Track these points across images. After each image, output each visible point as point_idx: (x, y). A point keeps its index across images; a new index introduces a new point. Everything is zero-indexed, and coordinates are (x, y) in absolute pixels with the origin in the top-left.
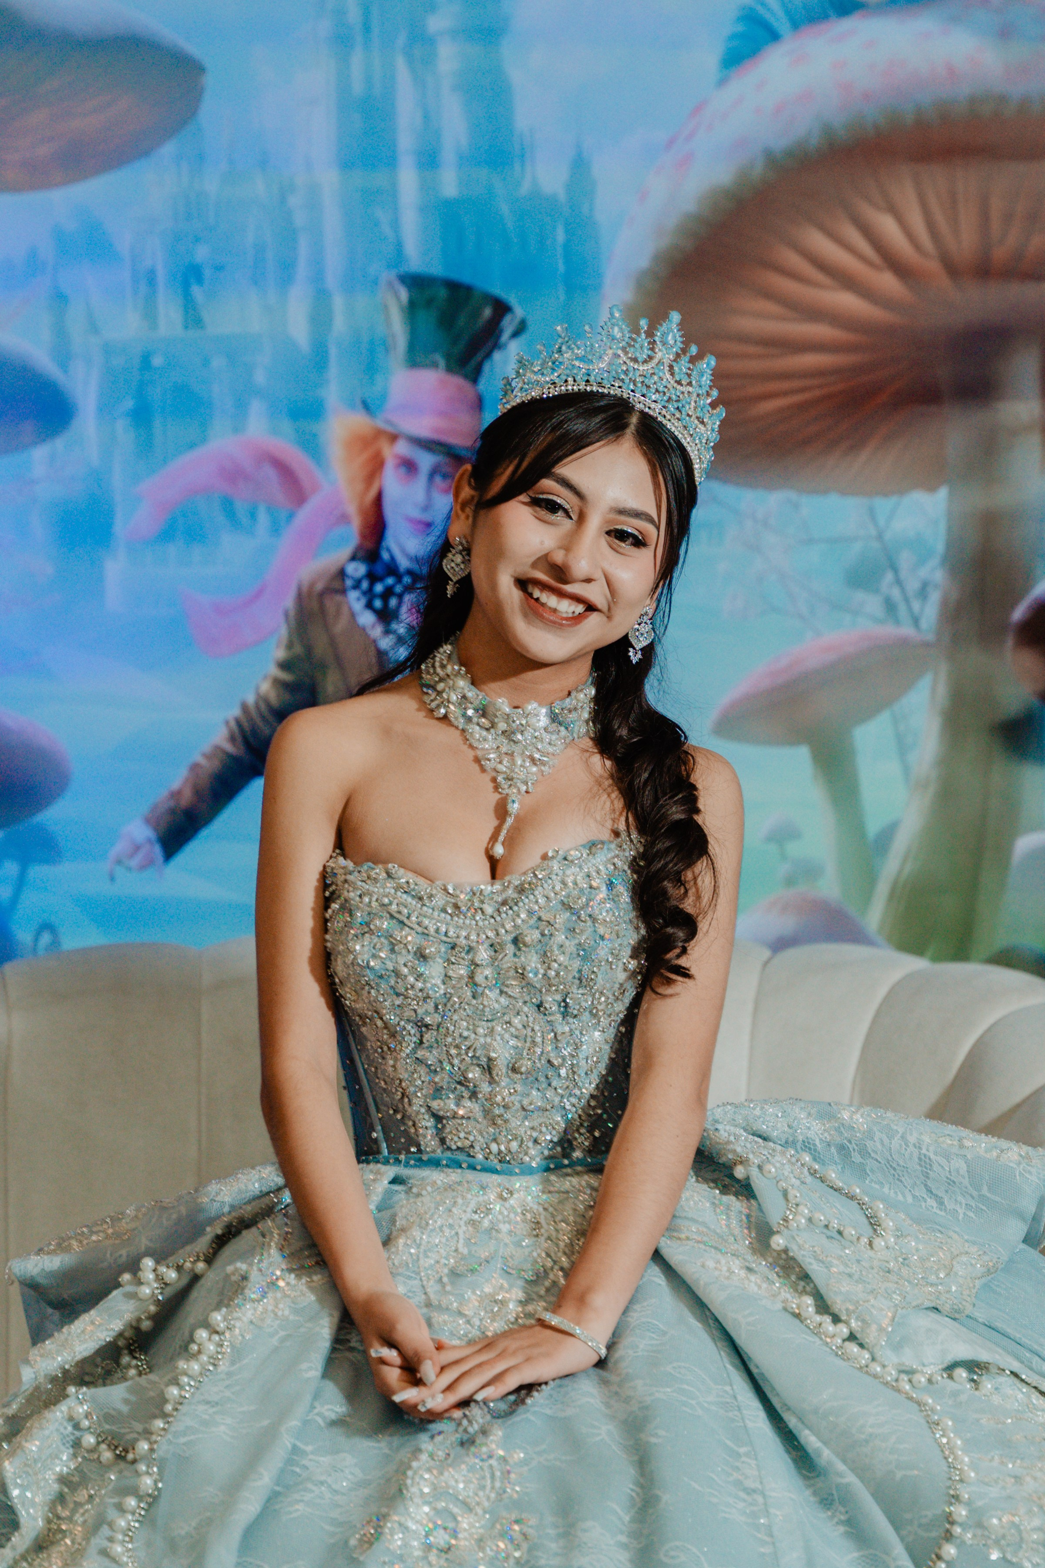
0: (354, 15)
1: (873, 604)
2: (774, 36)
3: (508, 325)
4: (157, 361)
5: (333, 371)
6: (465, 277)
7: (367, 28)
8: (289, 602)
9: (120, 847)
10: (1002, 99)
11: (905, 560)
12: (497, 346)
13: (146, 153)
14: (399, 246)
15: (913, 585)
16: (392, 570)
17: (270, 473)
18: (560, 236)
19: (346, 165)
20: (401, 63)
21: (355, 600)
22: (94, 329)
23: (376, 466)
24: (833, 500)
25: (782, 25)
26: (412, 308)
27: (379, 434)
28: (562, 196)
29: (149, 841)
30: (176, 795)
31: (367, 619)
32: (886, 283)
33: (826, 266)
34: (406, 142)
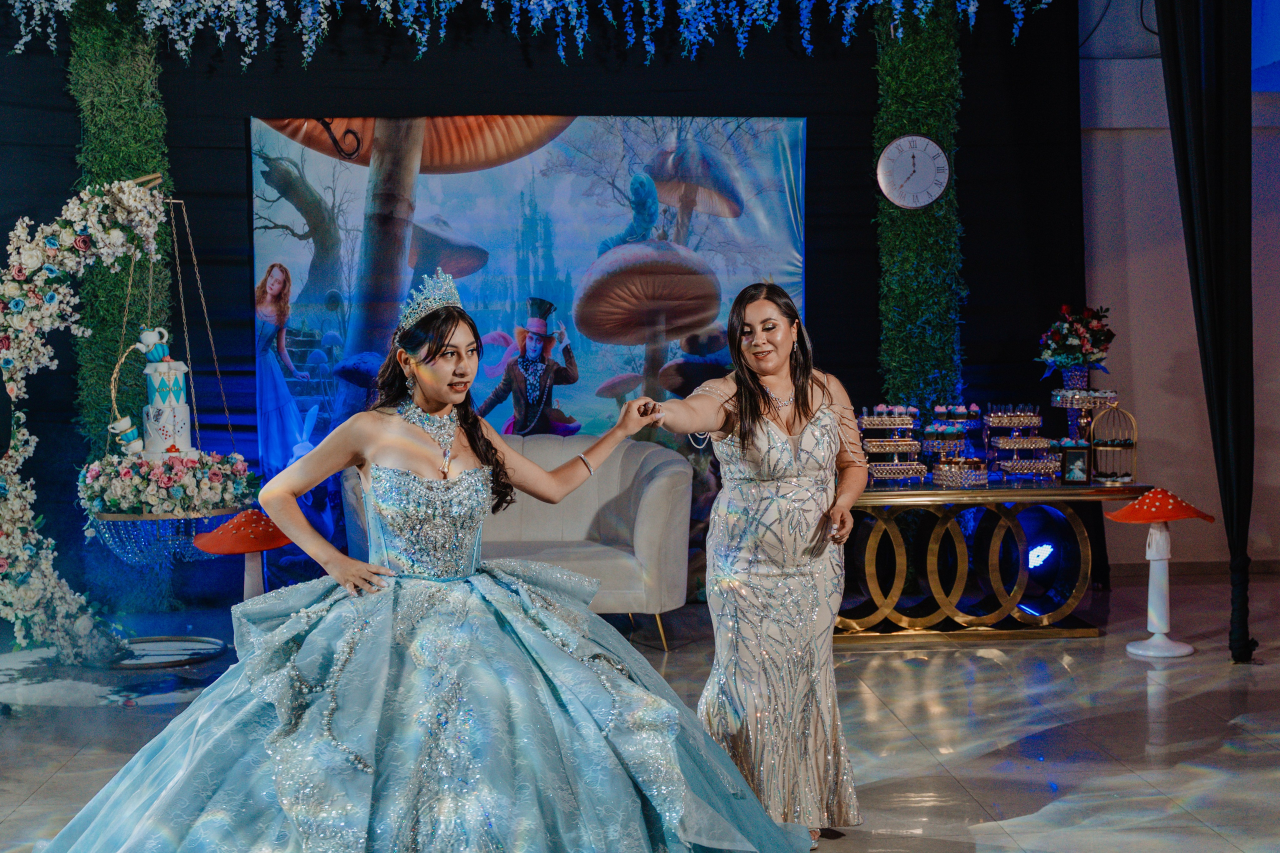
0: (520, 242)
1: (630, 368)
2: (610, 248)
3: (553, 308)
5: (516, 319)
6: (544, 298)
7: (523, 245)
8: (506, 367)
10: (657, 262)
11: (637, 360)
12: (550, 313)
13: (475, 271)
15: (638, 364)
16: (528, 360)
17: (502, 339)
18: (564, 290)
19: (518, 274)
20: (530, 253)
21: (520, 367)
23: (525, 338)
24: (622, 346)
25: (611, 246)
26: (532, 305)
27: (525, 331)
28: (565, 280)
31: (522, 370)
32: (633, 300)
33: (619, 296)
34: (531, 269)
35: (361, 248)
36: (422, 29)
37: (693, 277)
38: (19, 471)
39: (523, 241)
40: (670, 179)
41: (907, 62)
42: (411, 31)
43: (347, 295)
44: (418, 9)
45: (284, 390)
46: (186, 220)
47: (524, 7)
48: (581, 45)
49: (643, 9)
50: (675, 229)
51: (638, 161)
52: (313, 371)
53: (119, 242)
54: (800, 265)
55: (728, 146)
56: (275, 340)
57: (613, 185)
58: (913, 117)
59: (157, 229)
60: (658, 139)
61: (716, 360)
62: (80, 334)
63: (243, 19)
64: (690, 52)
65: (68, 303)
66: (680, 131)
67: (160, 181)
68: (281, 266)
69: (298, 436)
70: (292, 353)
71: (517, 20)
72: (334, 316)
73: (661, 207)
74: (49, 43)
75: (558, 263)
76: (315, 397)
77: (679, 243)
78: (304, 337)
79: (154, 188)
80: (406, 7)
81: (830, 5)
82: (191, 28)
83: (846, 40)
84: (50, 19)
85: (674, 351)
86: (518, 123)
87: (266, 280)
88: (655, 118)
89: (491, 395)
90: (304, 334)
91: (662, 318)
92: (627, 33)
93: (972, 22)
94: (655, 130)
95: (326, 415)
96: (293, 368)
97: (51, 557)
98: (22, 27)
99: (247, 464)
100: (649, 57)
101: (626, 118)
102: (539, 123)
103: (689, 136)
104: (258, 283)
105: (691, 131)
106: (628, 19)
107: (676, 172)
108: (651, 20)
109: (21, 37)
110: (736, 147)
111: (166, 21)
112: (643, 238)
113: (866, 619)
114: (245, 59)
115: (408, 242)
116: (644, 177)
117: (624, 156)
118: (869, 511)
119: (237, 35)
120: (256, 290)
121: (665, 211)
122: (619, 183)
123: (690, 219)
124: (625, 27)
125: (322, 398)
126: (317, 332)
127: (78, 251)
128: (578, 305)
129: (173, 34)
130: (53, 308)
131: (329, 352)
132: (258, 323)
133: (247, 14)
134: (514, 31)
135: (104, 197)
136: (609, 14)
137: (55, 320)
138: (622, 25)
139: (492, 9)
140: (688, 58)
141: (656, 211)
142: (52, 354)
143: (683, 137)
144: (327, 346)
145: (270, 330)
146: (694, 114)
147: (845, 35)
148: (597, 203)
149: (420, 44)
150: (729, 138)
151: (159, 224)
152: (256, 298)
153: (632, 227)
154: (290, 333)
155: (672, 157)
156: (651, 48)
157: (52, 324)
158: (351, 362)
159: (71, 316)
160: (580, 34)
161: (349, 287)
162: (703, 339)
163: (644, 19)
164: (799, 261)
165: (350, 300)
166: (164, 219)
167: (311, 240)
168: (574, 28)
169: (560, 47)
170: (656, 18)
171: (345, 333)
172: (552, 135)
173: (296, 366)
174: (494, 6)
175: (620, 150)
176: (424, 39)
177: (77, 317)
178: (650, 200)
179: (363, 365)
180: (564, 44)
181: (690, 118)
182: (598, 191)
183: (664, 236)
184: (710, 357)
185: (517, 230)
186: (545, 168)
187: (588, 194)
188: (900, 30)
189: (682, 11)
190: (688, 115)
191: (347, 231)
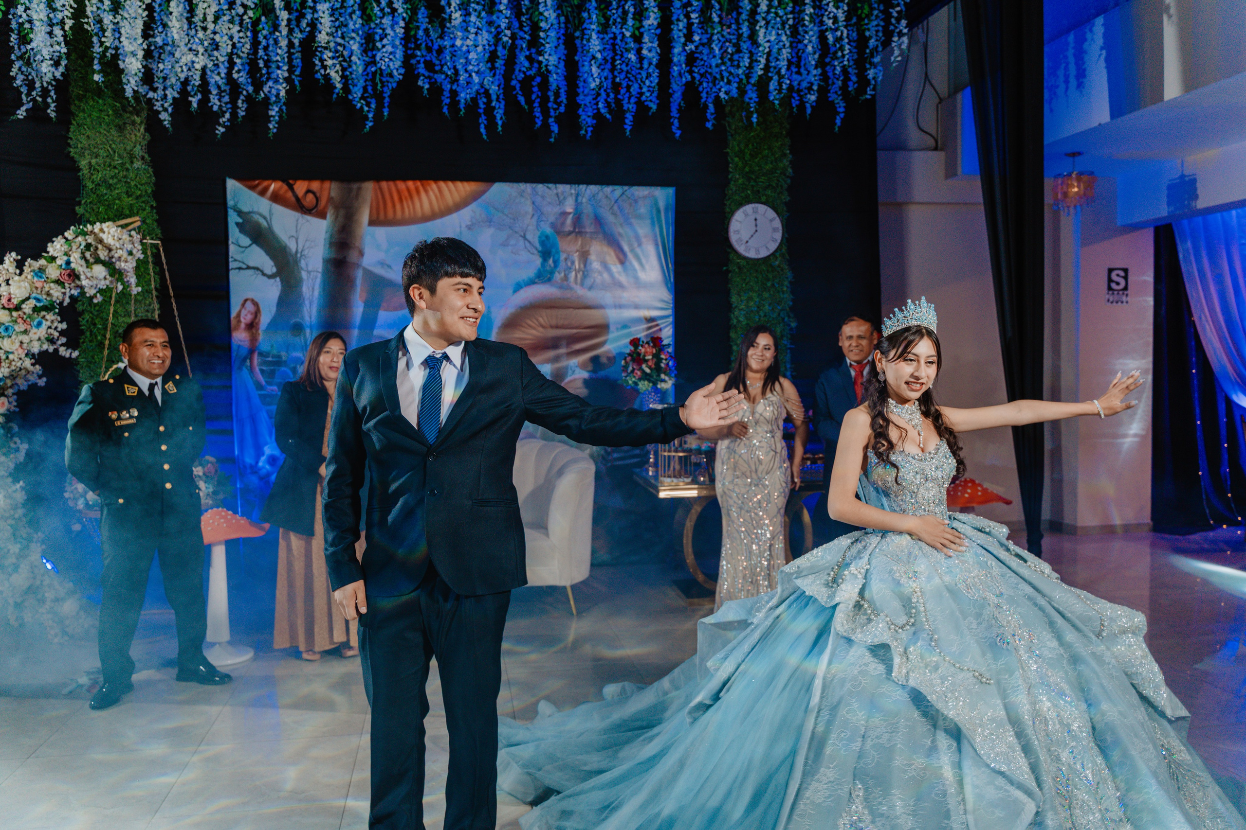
2: (522, 288)
10: (560, 299)
25: (523, 286)
32: (541, 329)
33: (530, 326)
35: (320, 286)
36: (368, 104)
38: (11, 475)
40: (570, 233)
41: (750, 146)
42: (359, 105)
43: (308, 324)
44: (365, 89)
45: (257, 401)
46: (163, 258)
47: (454, 88)
48: (500, 123)
49: (548, 97)
50: (574, 273)
51: (544, 219)
53: (102, 276)
54: (671, 302)
55: (615, 208)
56: (248, 361)
57: (524, 237)
58: (755, 189)
59: (135, 264)
60: (560, 202)
61: (608, 376)
62: (68, 355)
63: (215, 92)
64: (586, 131)
65: (56, 328)
66: (577, 196)
67: (139, 224)
68: (253, 300)
69: (268, 438)
71: (448, 101)
72: (298, 341)
73: (563, 256)
74: (49, 111)
77: (577, 284)
78: (273, 358)
79: (134, 229)
80: (355, 85)
81: (702, 92)
82: (170, 97)
83: (709, 125)
84: (50, 91)
85: (573, 369)
86: (448, 187)
87: (240, 311)
88: (558, 185)
90: (273, 355)
91: (564, 344)
92: (535, 117)
93: (809, 111)
94: (557, 194)
96: (264, 383)
97: (40, 550)
98: (24, 97)
100: (553, 136)
101: (534, 185)
102: (465, 188)
103: (584, 200)
104: (234, 314)
105: (586, 196)
106: (536, 105)
107: (575, 228)
108: (555, 106)
109: (23, 105)
110: (621, 209)
111: (151, 95)
112: (549, 280)
114: (220, 128)
115: (359, 282)
116: (549, 231)
117: (533, 215)
119: (210, 105)
120: (232, 319)
121: (566, 259)
122: (529, 236)
123: (585, 266)
124: (534, 112)
126: (283, 354)
127: (64, 283)
128: (497, 333)
129: (158, 106)
130: (42, 332)
132: (234, 346)
133: (219, 87)
134: (445, 110)
135: (87, 237)
136: (522, 99)
137: (43, 343)
138: (531, 108)
139: (427, 86)
140: (585, 136)
141: (558, 259)
142: (41, 372)
143: (579, 200)
144: (292, 365)
145: (244, 353)
146: (588, 183)
147: (709, 121)
148: (512, 252)
149: (367, 118)
150: (616, 202)
151: (138, 260)
152: (232, 326)
153: (539, 271)
155: (571, 216)
156: (555, 128)
157: (41, 346)
159: (58, 340)
160: (499, 114)
161: (310, 317)
163: (550, 105)
164: (669, 299)
165: (311, 328)
166: (142, 257)
167: (278, 279)
168: (494, 108)
169: (482, 126)
170: (559, 104)
172: (475, 197)
173: (267, 382)
174: (429, 83)
175: (530, 209)
176: (370, 115)
177: (63, 340)
178: (554, 250)
180: (485, 122)
181: (585, 186)
182: (512, 242)
183: (566, 279)
184: (602, 373)
186: (469, 223)
187: (504, 244)
188: (755, 116)
189: (581, 97)
190: (583, 183)
191: (309, 272)
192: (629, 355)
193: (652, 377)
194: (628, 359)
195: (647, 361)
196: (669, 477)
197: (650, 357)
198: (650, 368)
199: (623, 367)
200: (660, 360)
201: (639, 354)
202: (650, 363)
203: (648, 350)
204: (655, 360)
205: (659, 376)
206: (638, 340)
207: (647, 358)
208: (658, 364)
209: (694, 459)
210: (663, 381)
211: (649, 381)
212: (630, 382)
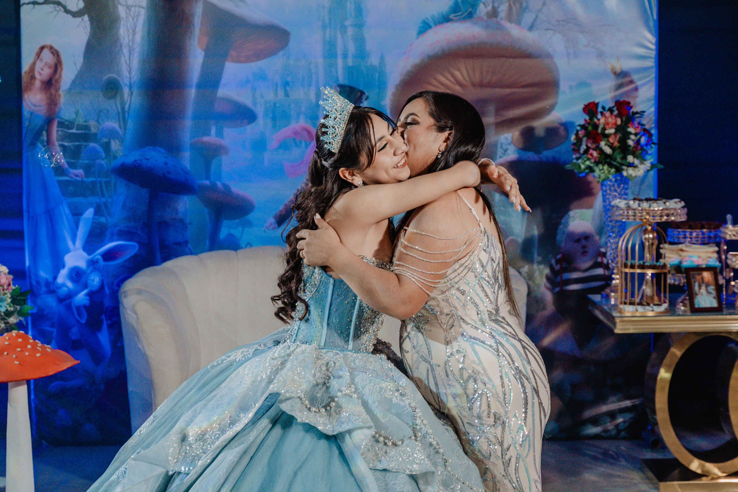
0: (327, 21)
2: (430, 27)
3: (364, 97)
4: (278, 105)
6: (354, 85)
7: (330, 24)
9: (268, 224)
10: (485, 43)
12: (361, 102)
13: (275, 54)
14: (337, 78)
17: (305, 133)
18: (377, 75)
19: (325, 58)
20: (338, 32)
22: (262, 97)
25: (432, 24)
28: (378, 65)
29: (274, 223)
30: (281, 211)
32: (458, 88)
34: (339, 52)
35: (143, 27)
37: (527, 61)
39: (330, 19)
43: (126, 81)
45: (55, 190)
50: (507, 5)
52: (88, 169)
54: (653, 47)
56: (44, 133)
61: (554, 158)
68: (51, 48)
69: (70, 243)
70: (64, 148)
72: (113, 106)
75: (370, 46)
76: (91, 199)
77: (510, 21)
78: (77, 129)
85: (505, 147)
87: (34, 64)
89: (292, 197)
90: (78, 125)
91: (491, 108)
95: (103, 220)
96: (66, 166)
99: (11, 277)
104: (25, 67)
112: (470, 15)
113: (729, 463)
115: (198, 20)
118: (732, 337)
120: (23, 74)
125: (98, 200)
126: (92, 123)
128: (394, 94)
131: (107, 147)
132: (26, 113)
144: (105, 140)
145: (39, 122)
152: (23, 85)
153: (456, 3)
154: (61, 124)
158: (132, 158)
161: (130, 73)
162: (540, 132)
164: (651, 43)
165: (130, 87)
167: (86, 18)
171: (125, 123)
173: (68, 163)
179: (144, 162)
183: (494, 13)
184: (547, 154)
185: (324, 7)
191: (128, 7)
192: (583, 127)
193: (615, 160)
194: (581, 133)
195: (607, 136)
196: (632, 303)
197: (612, 131)
198: (611, 146)
199: (574, 144)
200: (626, 135)
201: (596, 126)
202: (611, 140)
203: (610, 120)
204: (619, 135)
205: (625, 158)
206: (596, 105)
207: (607, 132)
208: (623, 141)
209: (670, 280)
210: (631, 165)
211: (611, 165)
212: (583, 167)
